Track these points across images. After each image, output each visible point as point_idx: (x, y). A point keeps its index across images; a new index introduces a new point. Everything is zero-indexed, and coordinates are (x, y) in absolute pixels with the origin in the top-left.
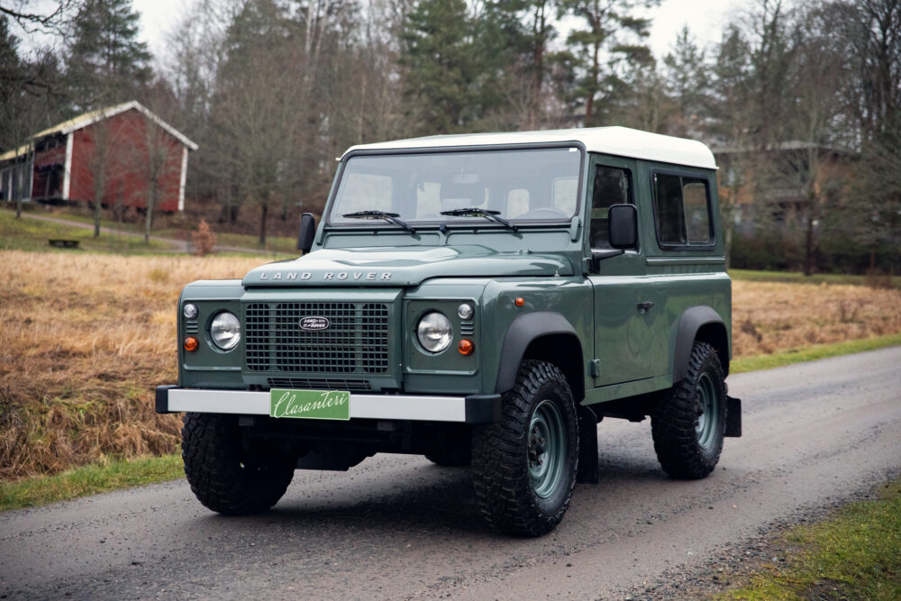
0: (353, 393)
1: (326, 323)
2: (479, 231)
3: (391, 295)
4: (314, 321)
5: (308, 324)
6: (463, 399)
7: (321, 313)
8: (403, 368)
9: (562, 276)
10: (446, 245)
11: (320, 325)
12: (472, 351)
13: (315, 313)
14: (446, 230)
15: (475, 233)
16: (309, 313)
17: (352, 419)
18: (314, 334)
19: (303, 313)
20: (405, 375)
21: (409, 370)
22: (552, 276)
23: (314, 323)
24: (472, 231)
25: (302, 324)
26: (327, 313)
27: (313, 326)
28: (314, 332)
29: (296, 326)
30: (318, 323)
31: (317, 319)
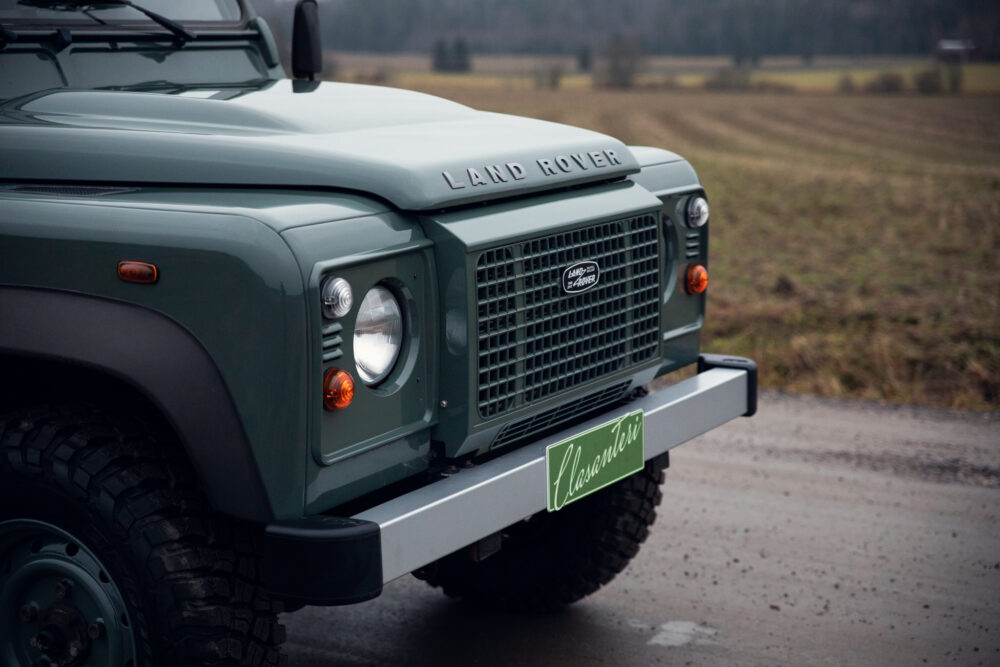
1: (596, 272)
5: (574, 279)
7: (584, 252)
13: (578, 254)
18: (580, 300)
19: (561, 256)
23: (582, 276)
25: (566, 280)
26: (595, 250)
27: (581, 282)
28: (587, 296)
29: (555, 291)
30: (586, 275)
31: (584, 266)
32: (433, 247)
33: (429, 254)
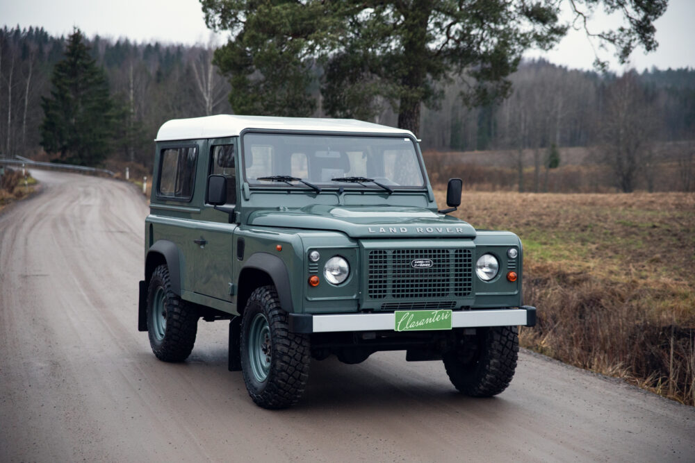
0: (453, 310)
1: (431, 263)
5: (418, 264)
7: (426, 256)
11: (427, 265)
13: (421, 257)
16: (417, 257)
17: (453, 328)
18: (422, 271)
19: (412, 256)
23: (422, 263)
25: (414, 264)
26: (430, 256)
27: (421, 265)
29: (408, 266)
30: (425, 263)
31: (424, 261)
32: (359, 248)
33: (357, 250)
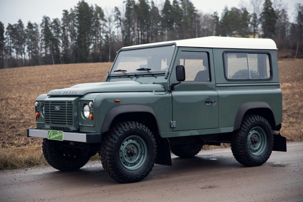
0: (64, 131)
1: (60, 108)
2: (144, 76)
3: (73, 99)
4: (57, 107)
5: (56, 108)
6: (85, 134)
8: (78, 123)
9: (155, 91)
10: (135, 81)
12: (92, 118)
14: (136, 76)
15: (143, 77)
17: (64, 140)
19: (55, 105)
20: (79, 126)
21: (80, 124)
22: (152, 91)
23: (57, 108)
24: (142, 76)
26: (60, 105)
27: (57, 109)
28: (58, 111)
29: (54, 109)
30: (58, 108)
31: (58, 107)
